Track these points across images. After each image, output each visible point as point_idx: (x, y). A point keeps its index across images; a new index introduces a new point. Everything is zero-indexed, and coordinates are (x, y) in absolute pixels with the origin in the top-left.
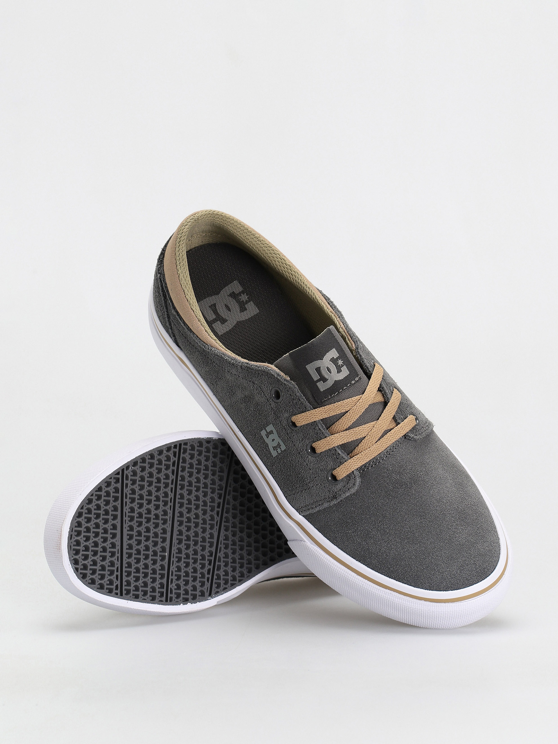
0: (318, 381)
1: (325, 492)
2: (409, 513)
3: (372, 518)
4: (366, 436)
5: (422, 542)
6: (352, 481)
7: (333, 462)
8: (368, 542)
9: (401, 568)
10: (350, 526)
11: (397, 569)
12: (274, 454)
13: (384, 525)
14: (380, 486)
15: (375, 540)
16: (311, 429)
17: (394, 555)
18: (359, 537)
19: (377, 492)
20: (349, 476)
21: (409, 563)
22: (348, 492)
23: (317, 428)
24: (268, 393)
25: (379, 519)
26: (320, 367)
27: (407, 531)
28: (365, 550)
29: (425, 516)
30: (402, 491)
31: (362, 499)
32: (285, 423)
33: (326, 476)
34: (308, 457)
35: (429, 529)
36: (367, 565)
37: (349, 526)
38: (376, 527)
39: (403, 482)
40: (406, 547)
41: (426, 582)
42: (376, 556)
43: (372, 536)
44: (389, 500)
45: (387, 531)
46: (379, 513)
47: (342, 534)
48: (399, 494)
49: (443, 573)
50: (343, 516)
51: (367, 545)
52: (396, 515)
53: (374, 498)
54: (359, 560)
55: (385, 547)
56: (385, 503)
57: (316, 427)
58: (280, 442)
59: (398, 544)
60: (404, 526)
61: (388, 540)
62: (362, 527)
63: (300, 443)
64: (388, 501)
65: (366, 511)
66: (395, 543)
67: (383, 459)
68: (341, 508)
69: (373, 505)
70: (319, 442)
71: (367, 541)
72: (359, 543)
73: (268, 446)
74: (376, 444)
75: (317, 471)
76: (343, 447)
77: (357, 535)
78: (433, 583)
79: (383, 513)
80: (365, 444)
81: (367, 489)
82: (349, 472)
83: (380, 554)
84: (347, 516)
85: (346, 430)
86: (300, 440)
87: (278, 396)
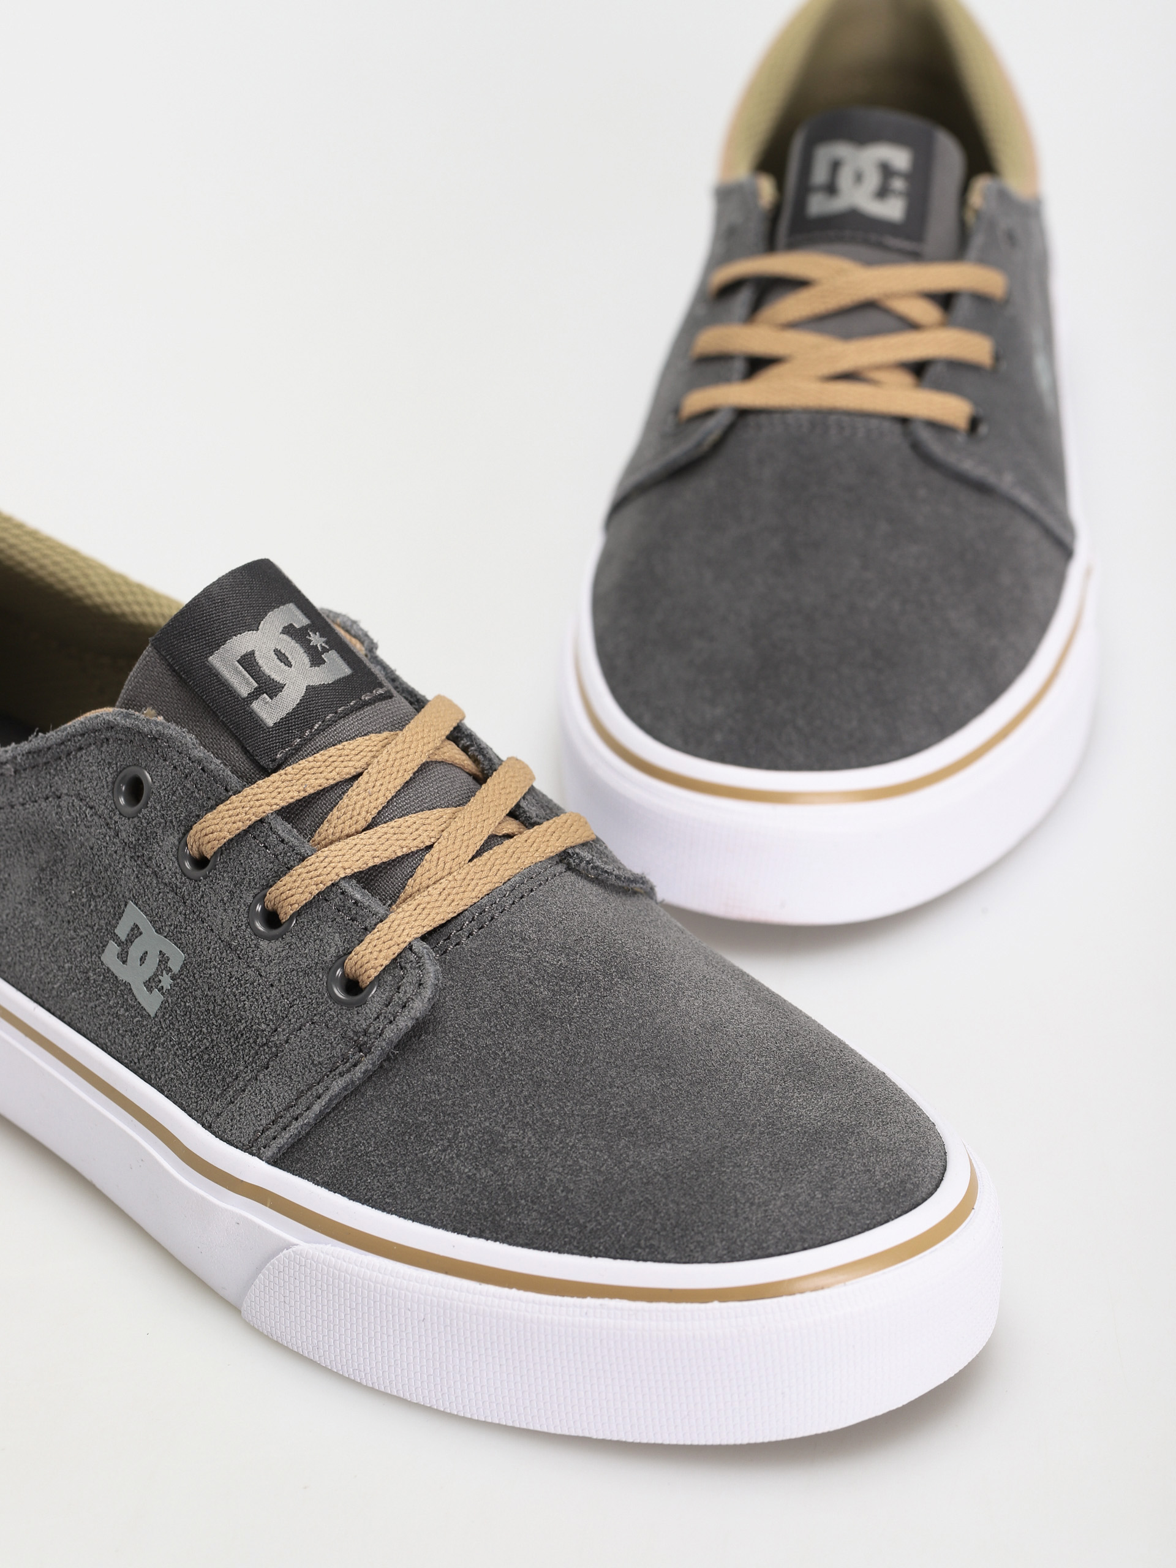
0: (255, 695)
1: (331, 1043)
2: (619, 1062)
3: (499, 1091)
4: (434, 843)
5: (677, 1137)
6: (412, 976)
7: (340, 933)
8: (499, 1165)
9: (621, 1215)
10: (430, 1134)
11: (608, 1221)
12: (151, 1002)
13: (543, 1105)
14: (510, 992)
15: (519, 1154)
16: (254, 851)
17: (593, 1184)
18: (466, 1159)
19: (500, 1011)
20: (396, 963)
21: (647, 1196)
22: (403, 1014)
23: (273, 839)
24: (104, 801)
25: (522, 1091)
26: (252, 653)
27: (621, 1113)
28: (491, 1193)
29: (674, 1069)
30: (582, 1001)
31: (456, 1041)
32: (170, 866)
33: (327, 987)
34: (257, 946)
35: (694, 1103)
36: (506, 1238)
37: (427, 1135)
38: (515, 1118)
39: (581, 973)
40: (628, 1156)
41: (714, 1237)
42: (532, 1202)
43: (510, 1145)
44: (544, 1032)
45: (557, 1122)
46: (521, 1075)
47: (408, 1169)
48: (575, 1009)
49: (766, 1203)
50: (402, 1108)
51: (495, 1176)
52: (576, 1072)
53: (493, 1033)
54: (477, 1232)
55: (556, 1169)
56: (535, 1041)
57: (268, 836)
58: (164, 951)
59: (598, 1153)
60: (610, 1101)
61: (563, 1148)
62: (471, 1125)
63: (225, 910)
64: (541, 1035)
65: (475, 1075)
66: (589, 1153)
67: (504, 909)
68: (389, 1084)
69: (497, 1054)
70: (286, 879)
71: (494, 1163)
72: (469, 1177)
73: (131, 989)
74: (471, 864)
75: (295, 979)
76: (368, 878)
77: (456, 1154)
78: (739, 1236)
79: (531, 1071)
80: (437, 865)
81: (468, 1008)
82: (397, 950)
83: (544, 1191)
84: (414, 1104)
85: (369, 827)
86: (225, 899)
87: (136, 790)
